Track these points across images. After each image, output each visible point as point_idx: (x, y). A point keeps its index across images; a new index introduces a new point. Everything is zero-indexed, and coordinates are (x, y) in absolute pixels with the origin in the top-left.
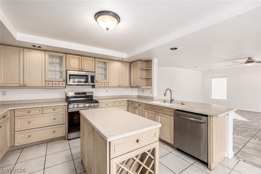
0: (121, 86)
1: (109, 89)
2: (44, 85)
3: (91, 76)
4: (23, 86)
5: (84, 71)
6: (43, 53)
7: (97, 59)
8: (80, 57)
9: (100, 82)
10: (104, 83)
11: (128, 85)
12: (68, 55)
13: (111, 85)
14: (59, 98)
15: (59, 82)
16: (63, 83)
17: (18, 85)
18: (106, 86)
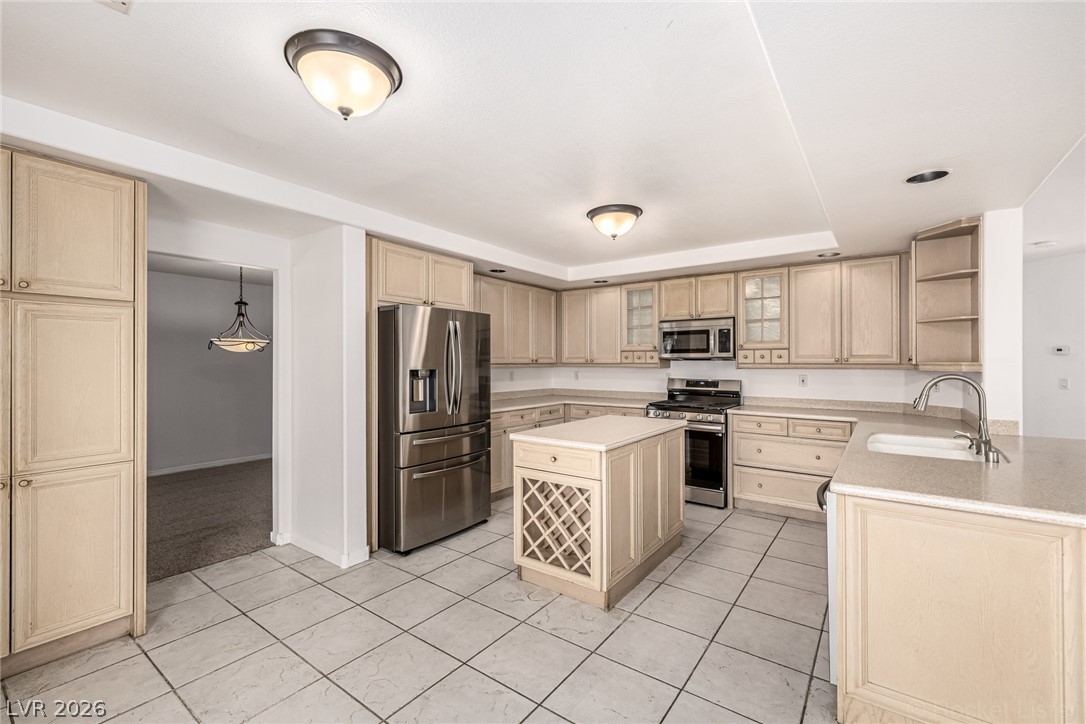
0: (851, 360)
1: (811, 375)
2: (619, 361)
3: (720, 331)
4: (589, 363)
5: (702, 317)
6: (618, 288)
7: (744, 274)
8: (693, 280)
9: (754, 350)
10: (771, 350)
11: (895, 359)
12: (663, 283)
13: (797, 357)
14: (657, 394)
15: (646, 351)
16: (653, 354)
17: (583, 361)
18: (776, 360)
